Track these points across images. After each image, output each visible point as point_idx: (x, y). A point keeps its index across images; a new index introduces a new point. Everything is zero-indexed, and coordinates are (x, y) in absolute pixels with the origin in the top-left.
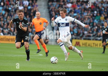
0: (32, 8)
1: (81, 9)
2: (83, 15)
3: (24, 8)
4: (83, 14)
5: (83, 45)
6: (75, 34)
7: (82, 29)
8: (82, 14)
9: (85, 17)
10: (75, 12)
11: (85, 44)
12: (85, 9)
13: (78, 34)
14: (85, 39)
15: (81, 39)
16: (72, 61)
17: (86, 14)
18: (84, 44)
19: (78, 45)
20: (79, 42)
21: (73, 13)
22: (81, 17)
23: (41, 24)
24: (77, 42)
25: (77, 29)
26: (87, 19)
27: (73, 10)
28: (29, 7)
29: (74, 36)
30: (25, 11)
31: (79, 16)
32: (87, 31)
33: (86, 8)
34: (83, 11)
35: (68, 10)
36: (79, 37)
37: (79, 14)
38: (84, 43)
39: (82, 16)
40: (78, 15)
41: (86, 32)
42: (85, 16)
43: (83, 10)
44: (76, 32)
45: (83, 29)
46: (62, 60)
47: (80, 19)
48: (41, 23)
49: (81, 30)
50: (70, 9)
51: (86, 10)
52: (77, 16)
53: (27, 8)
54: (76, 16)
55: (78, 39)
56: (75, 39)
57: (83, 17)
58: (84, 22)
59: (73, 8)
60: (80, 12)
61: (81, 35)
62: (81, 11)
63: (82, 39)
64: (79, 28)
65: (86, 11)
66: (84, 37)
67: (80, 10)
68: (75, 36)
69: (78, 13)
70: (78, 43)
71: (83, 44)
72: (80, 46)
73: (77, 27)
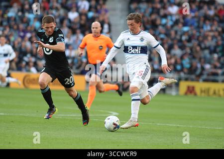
0: (96, 15)
1: (199, 18)
2: (202, 31)
3: (81, 15)
4: (202, 28)
5: (203, 94)
6: (186, 71)
7: (200, 59)
8: (199, 28)
9: (207, 33)
10: (185, 25)
11: (206, 92)
12: (206, 18)
13: (192, 70)
14: (205, 81)
15: (198, 81)
16: (179, 126)
17: (209, 28)
18: (204, 91)
19: (191, 92)
20: (193, 88)
21: (180, 25)
22: (198, 34)
23: (101, 49)
24: (188, 87)
25: (190, 59)
26: (210, 38)
27: (182, 20)
28: (91, 14)
29: (182, 74)
30: (83, 22)
31: (194, 32)
32: (209, 63)
33: (209, 16)
34: (201, 23)
35: (172, 20)
36: (193, 77)
37: (193, 28)
38: (203, 89)
39: (200, 32)
40: (192, 30)
41: (208, 66)
42: (207, 31)
43: (202, 19)
44: (188, 66)
45: (202, 60)
46: (159, 124)
47: (196, 38)
48: (101, 46)
49: (197, 60)
50: (174, 18)
51: (209, 20)
52: (190, 33)
53: (86, 15)
54: (187, 32)
55: (192, 80)
56: (186, 79)
57: (202, 34)
58: (205, 44)
59: (181, 16)
60: (196, 24)
61: (198, 72)
62: (198, 22)
63: (201, 80)
64: (194, 57)
65: (207, 22)
66: (205, 77)
67: (196, 20)
68: (185, 73)
69: (191, 26)
70: (191, 89)
71: (202, 91)
72: (195, 94)
73: (190, 54)
